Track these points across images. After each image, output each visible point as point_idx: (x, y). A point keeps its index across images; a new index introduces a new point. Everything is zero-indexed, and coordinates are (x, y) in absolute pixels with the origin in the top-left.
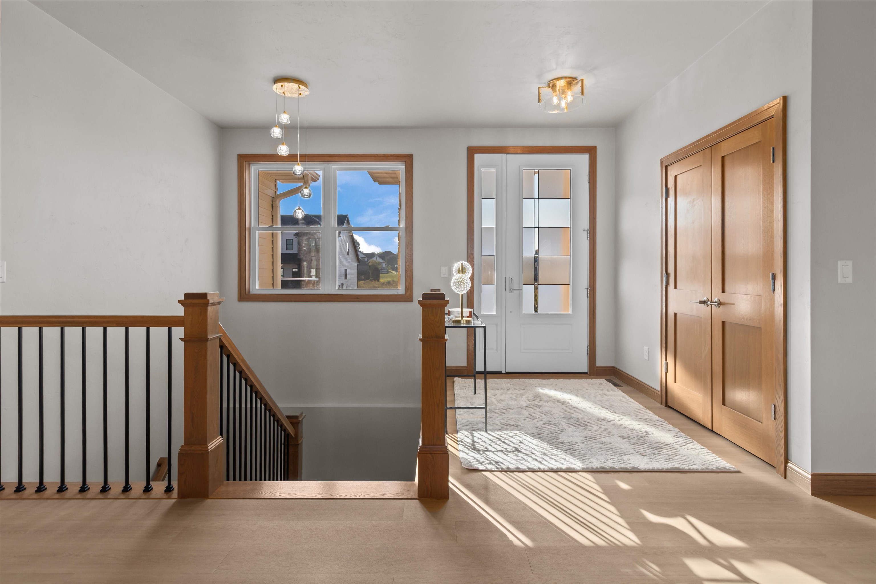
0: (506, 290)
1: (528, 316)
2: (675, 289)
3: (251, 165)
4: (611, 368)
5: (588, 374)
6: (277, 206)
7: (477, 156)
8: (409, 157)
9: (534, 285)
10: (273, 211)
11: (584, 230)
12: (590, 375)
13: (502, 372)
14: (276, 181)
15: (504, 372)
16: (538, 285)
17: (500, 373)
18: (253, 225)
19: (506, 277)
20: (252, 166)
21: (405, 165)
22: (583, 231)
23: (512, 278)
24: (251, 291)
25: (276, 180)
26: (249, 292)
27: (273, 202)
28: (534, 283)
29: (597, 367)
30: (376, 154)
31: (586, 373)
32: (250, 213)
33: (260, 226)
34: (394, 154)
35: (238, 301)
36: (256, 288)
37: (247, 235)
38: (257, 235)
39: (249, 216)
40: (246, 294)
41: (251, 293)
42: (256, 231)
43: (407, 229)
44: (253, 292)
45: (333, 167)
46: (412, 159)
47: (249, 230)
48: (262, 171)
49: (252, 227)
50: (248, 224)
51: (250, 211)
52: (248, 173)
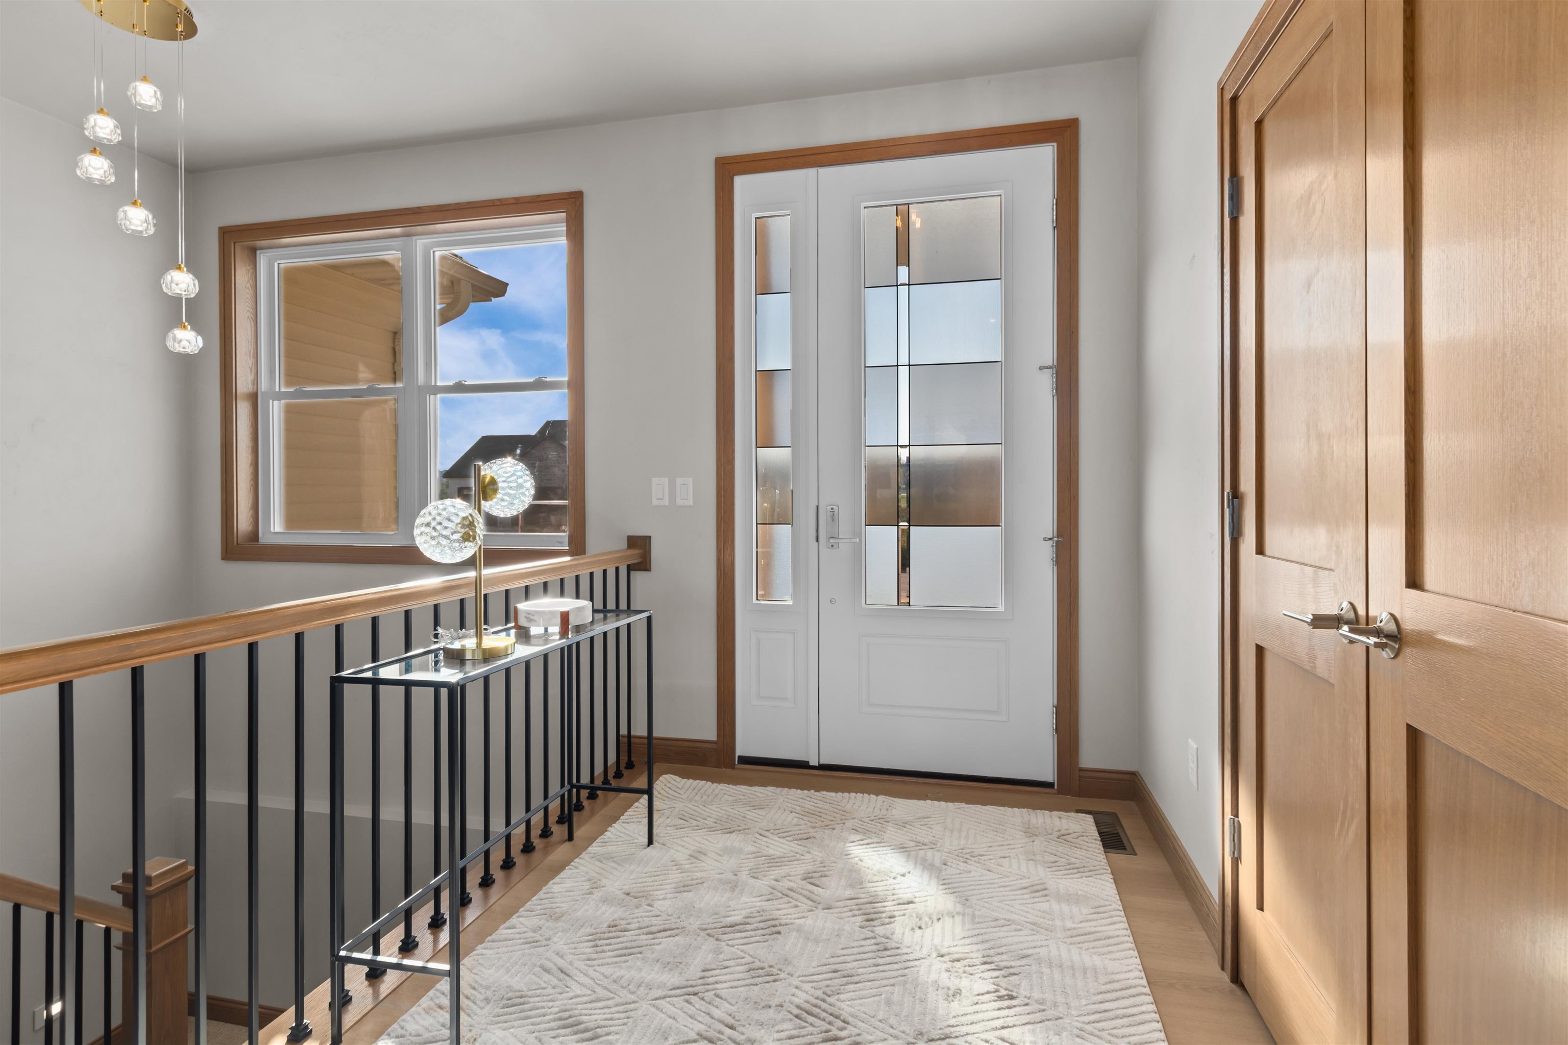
0: (817, 540)
1: (882, 613)
2: (1257, 553)
3: (258, 252)
4: (1128, 777)
5: (1056, 787)
7: (740, 182)
8: (573, 200)
9: (898, 526)
10: (395, 361)
11: (1041, 368)
12: (1060, 792)
13: (808, 762)
15: (814, 762)
16: (910, 526)
17: (803, 765)
18: (264, 386)
19: (818, 506)
20: (261, 253)
21: (565, 224)
22: (1039, 371)
23: (832, 509)
24: (260, 535)
26: (254, 536)
27: (396, 344)
28: (898, 523)
29: (1081, 770)
30: (499, 200)
31: (1050, 785)
32: (254, 360)
33: (283, 390)
34: (538, 196)
35: (222, 559)
36: (272, 529)
37: (243, 411)
38: (276, 411)
39: (250, 366)
40: (239, 543)
41: (260, 541)
42: (271, 401)
43: (570, 384)
44: (264, 539)
45: (420, 243)
46: (581, 205)
47: (253, 398)
48: (286, 263)
49: (262, 392)
50: (250, 386)
51: (255, 355)
52: (249, 270)
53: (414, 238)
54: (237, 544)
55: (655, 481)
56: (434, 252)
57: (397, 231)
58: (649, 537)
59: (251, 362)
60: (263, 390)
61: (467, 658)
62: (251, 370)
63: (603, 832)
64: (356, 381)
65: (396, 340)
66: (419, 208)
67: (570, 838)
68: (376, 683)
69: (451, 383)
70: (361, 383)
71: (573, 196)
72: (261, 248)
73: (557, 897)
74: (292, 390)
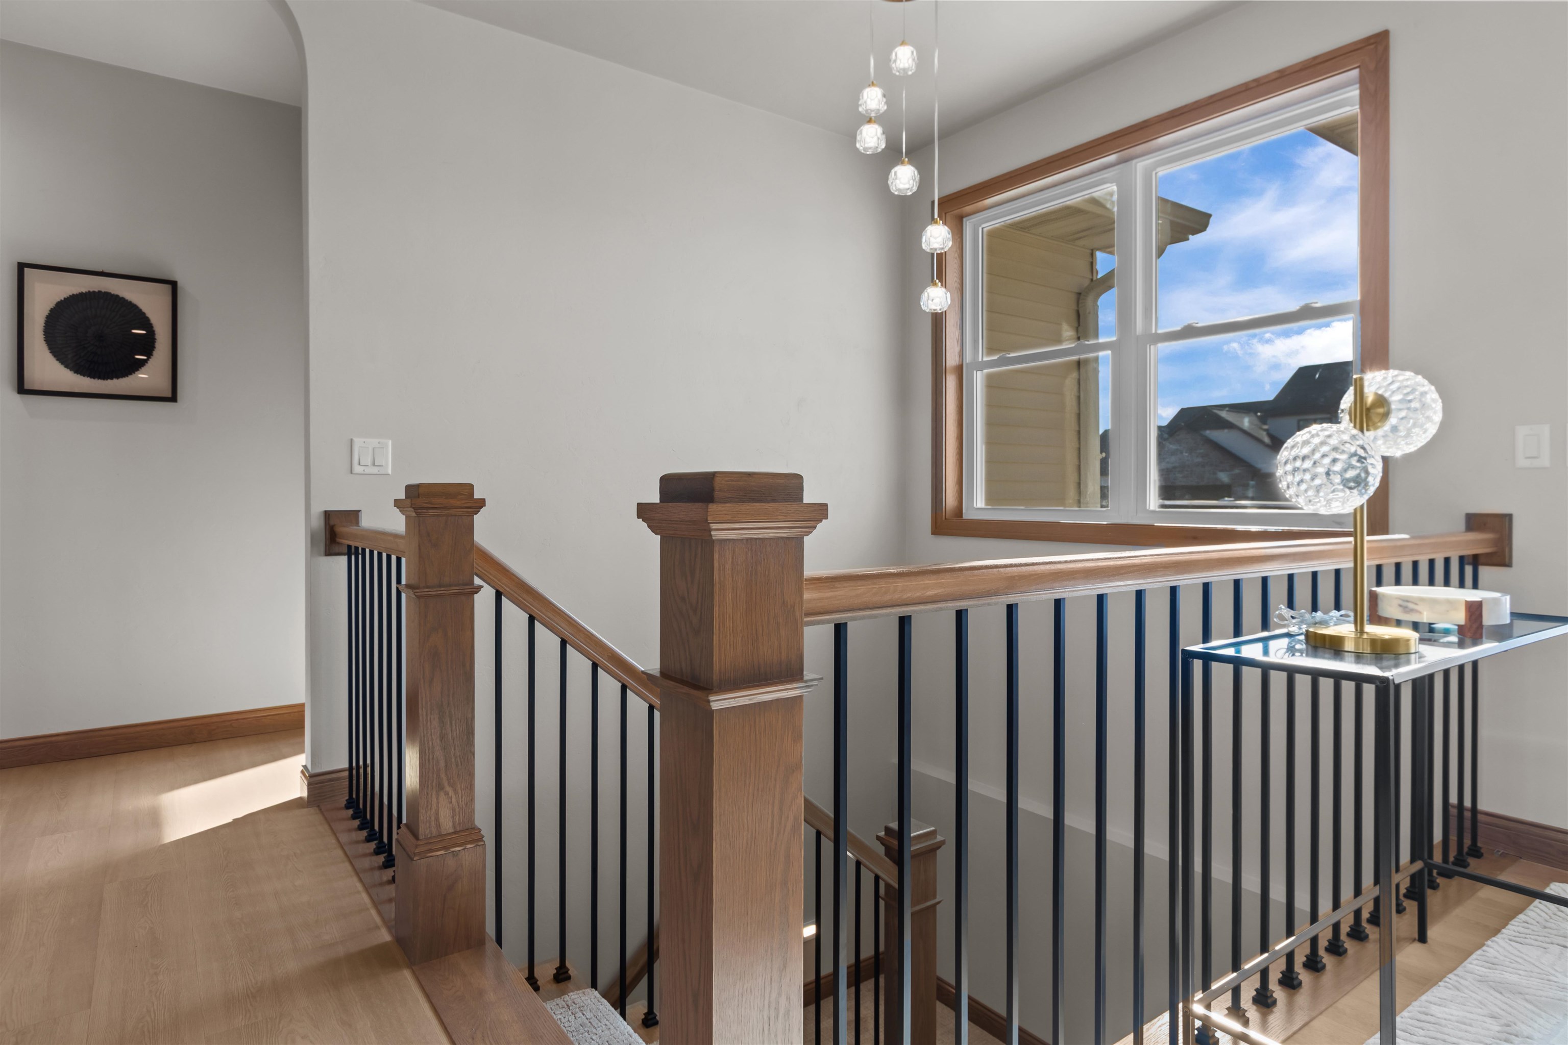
3: (965, 220)
6: (1088, 312)
8: (1372, 47)
10: (1079, 325)
14: (1092, 255)
21: (1357, 86)
24: (964, 511)
25: (1092, 250)
26: (959, 511)
27: (1080, 305)
32: (960, 331)
33: (985, 359)
34: (1315, 58)
35: (932, 534)
36: (975, 506)
37: (951, 383)
38: (979, 380)
39: (957, 337)
40: (947, 518)
41: (963, 517)
42: (975, 372)
43: (1364, 305)
44: (968, 515)
45: (1140, 166)
46: (1386, 49)
47: (959, 370)
48: (988, 226)
49: (967, 364)
50: (957, 358)
51: (961, 327)
52: (957, 239)
53: (1134, 162)
54: (946, 519)
55: (1522, 432)
56: (1156, 173)
57: (1112, 158)
58: (1510, 517)
59: (957, 333)
60: (967, 362)
61: (1346, 649)
62: (958, 342)
63: (1480, 946)
64: (1059, 341)
65: (1080, 301)
66: (1145, 122)
67: (1422, 937)
68: (1238, 663)
69: (1179, 328)
70: (1064, 344)
71: (1372, 41)
72: (968, 215)
73: (1445, 1026)
74: (995, 357)
